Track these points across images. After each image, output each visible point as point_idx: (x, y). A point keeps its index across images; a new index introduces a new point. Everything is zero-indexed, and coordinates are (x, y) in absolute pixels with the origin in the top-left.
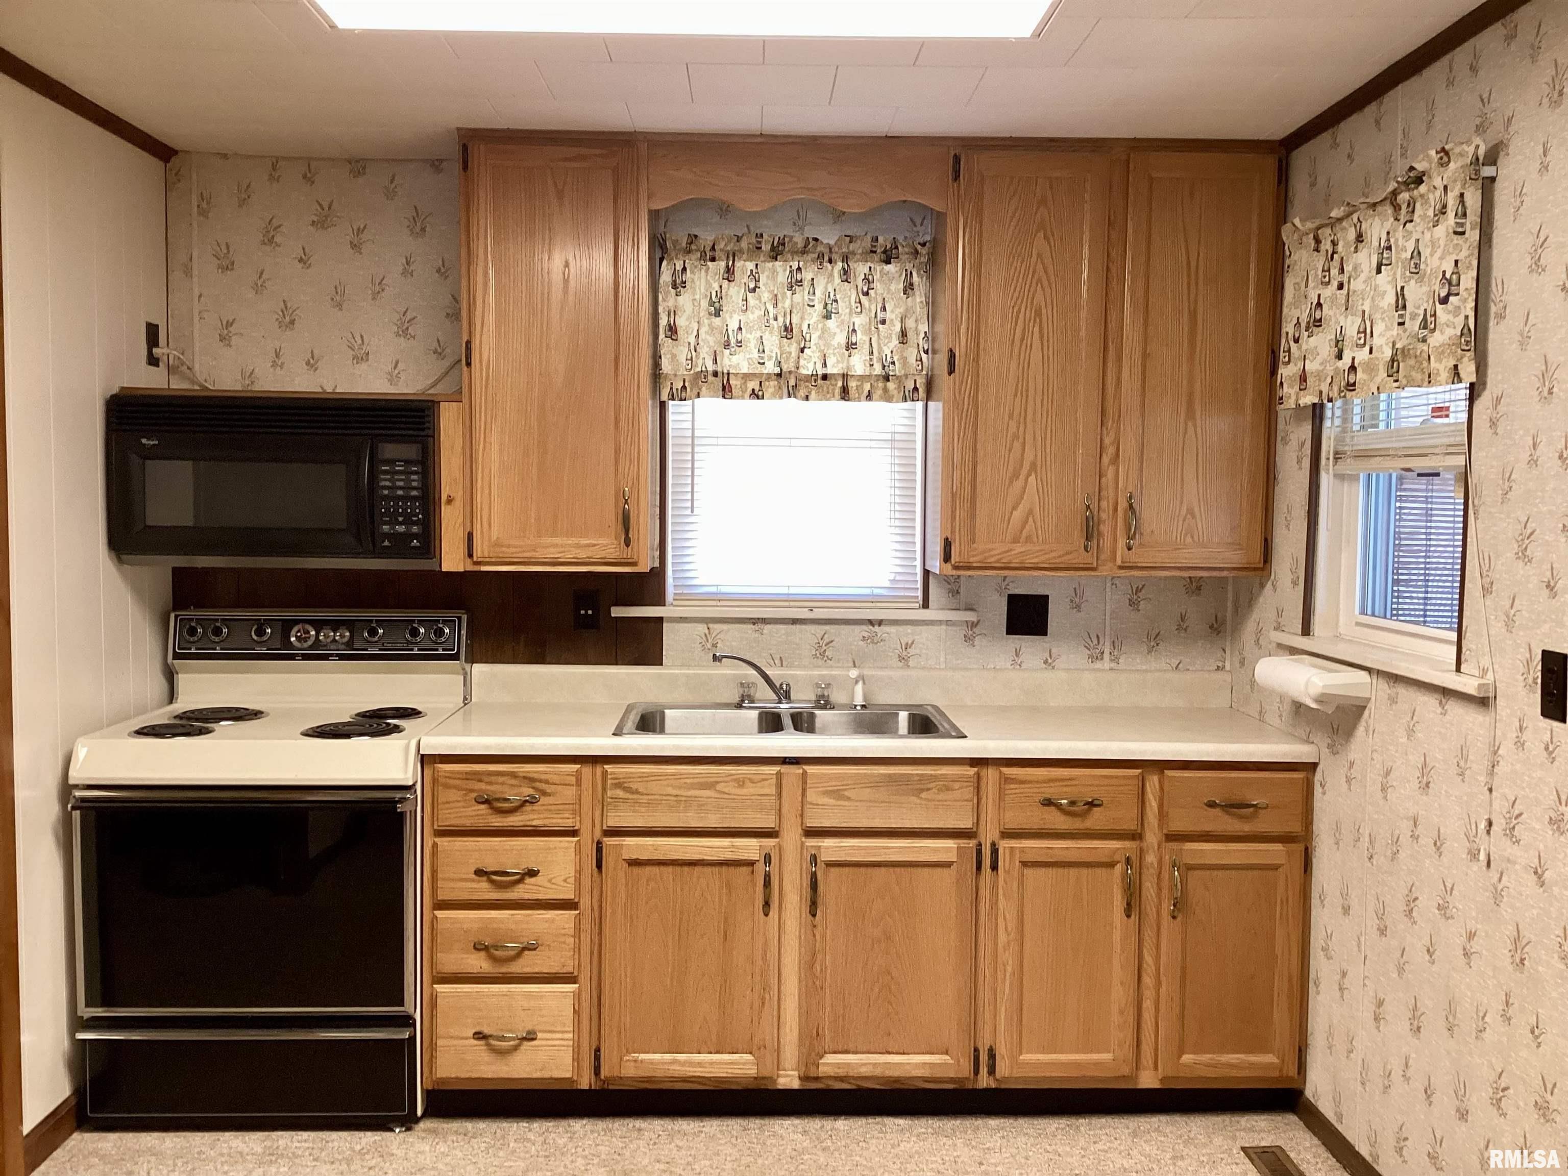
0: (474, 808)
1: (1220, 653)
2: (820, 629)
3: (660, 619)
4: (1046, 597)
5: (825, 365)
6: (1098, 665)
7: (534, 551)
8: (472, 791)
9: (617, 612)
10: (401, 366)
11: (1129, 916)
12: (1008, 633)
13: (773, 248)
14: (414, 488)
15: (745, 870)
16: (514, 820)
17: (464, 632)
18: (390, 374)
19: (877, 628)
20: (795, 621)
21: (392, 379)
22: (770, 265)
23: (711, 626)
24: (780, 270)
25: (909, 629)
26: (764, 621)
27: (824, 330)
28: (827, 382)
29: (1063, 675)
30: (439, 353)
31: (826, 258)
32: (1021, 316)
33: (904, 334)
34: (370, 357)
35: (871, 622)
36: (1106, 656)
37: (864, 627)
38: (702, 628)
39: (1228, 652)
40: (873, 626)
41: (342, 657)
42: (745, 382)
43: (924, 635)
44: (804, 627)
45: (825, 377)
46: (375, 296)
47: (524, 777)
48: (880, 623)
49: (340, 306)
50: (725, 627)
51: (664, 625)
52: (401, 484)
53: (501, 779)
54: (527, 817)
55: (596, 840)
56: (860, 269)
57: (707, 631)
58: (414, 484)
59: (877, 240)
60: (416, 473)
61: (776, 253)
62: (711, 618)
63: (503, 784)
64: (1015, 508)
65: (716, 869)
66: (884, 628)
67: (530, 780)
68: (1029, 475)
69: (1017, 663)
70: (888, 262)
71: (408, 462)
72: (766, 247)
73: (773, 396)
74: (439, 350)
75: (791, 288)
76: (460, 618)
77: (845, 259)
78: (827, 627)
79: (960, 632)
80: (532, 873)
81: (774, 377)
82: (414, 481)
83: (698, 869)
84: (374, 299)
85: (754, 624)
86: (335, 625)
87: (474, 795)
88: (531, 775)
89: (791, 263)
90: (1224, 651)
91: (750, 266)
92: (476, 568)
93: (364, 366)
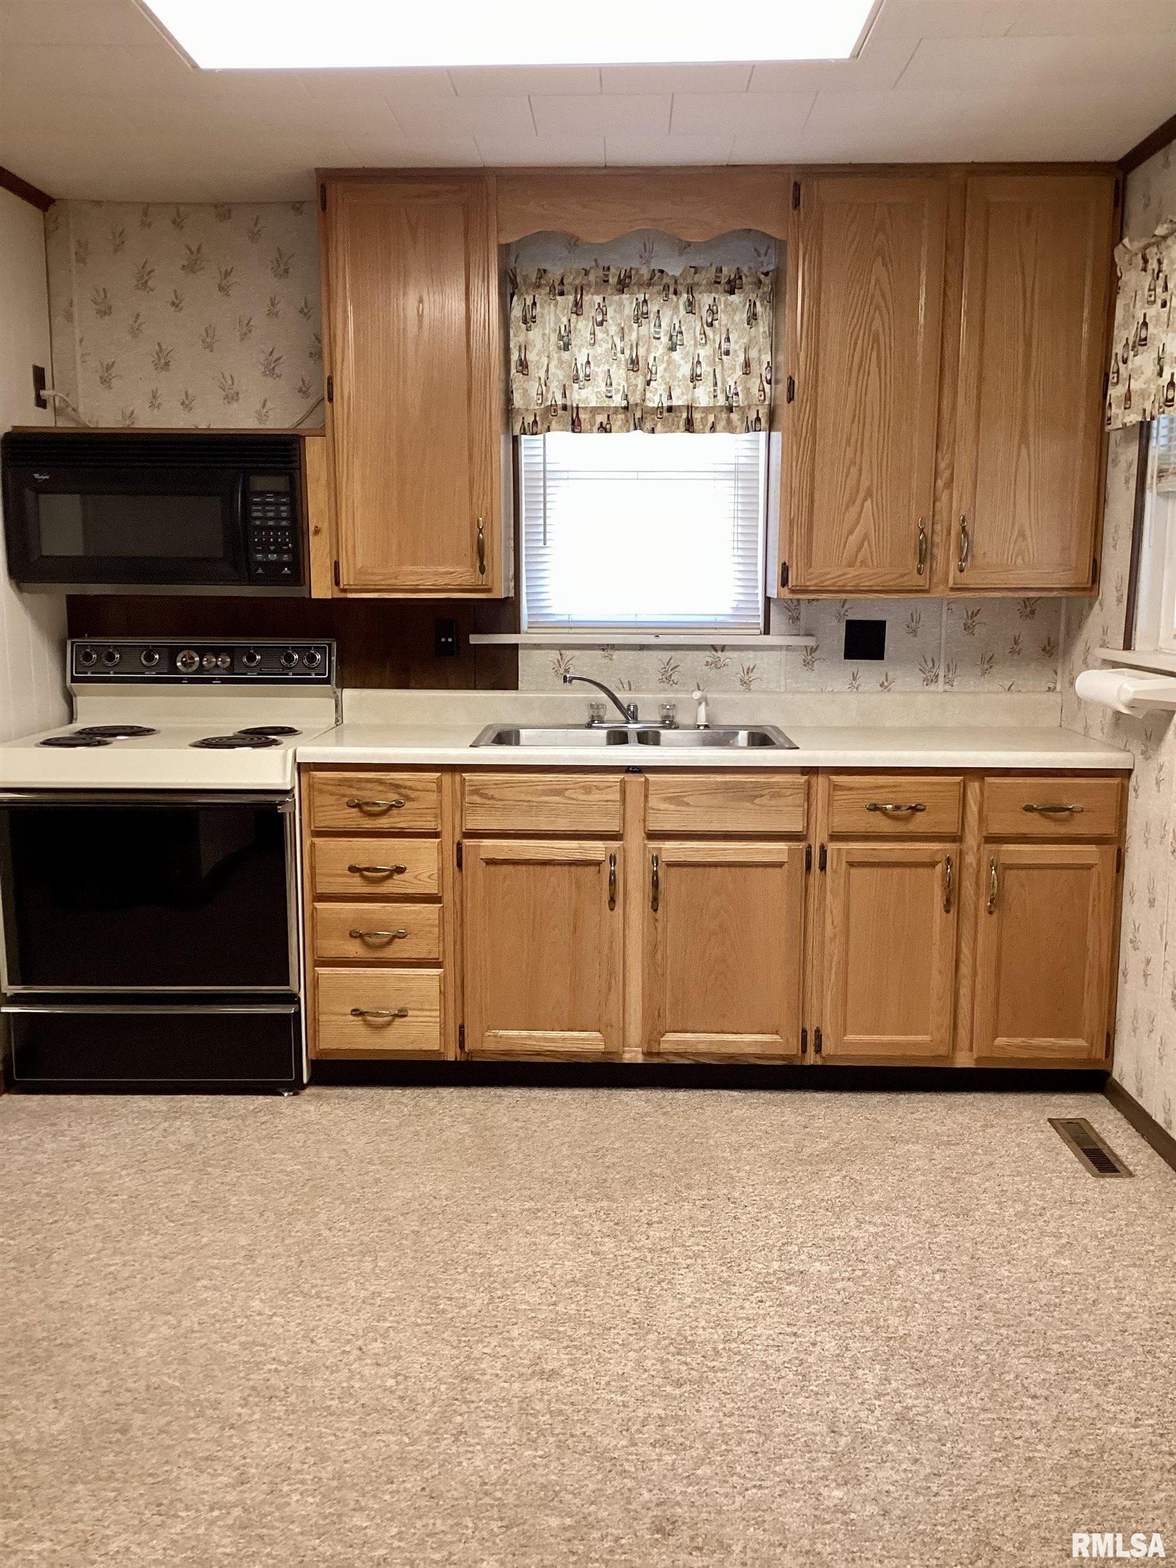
0: (347, 811)
1: (1051, 674)
2: (666, 655)
3: (515, 647)
4: (882, 624)
5: (670, 397)
6: (933, 687)
7: (396, 578)
8: (344, 796)
9: (475, 639)
10: (268, 404)
11: (948, 911)
12: (846, 657)
13: (620, 282)
14: (284, 519)
15: (593, 869)
16: (383, 823)
17: (334, 658)
18: (257, 412)
19: (719, 654)
20: (642, 647)
21: (261, 417)
22: (616, 298)
23: (563, 652)
24: (626, 303)
25: (751, 654)
26: (613, 647)
27: (669, 362)
28: (672, 414)
29: (899, 697)
30: (303, 392)
31: (672, 290)
32: (860, 342)
33: (747, 364)
34: (241, 396)
35: (714, 648)
36: (941, 679)
37: (708, 653)
38: (555, 654)
39: (1059, 672)
40: (716, 651)
41: (224, 681)
42: (594, 416)
43: (766, 663)
44: (651, 652)
45: (670, 409)
46: (243, 337)
47: (391, 784)
48: (723, 648)
49: (210, 347)
50: (577, 653)
51: (520, 652)
52: (272, 514)
53: (369, 786)
54: (393, 820)
55: (456, 841)
56: (705, 300)
57: (559, 658)
58: (284, 515)
59: (721, 271)
60: (284, 504)
61: (623, 285)
62: (563, 645)
63: (371, 790)
64: (851, 532)
65: (566, 868)
66: (727, 654)
67: (396, 786)
68: (865, 500)
69: (854, 686)
70: (732, 292)
71: (277, 494)
72: (613, 280)
73: (621, 430)
74: (304, 389)
75: (637, 321)
76: (330, 645)
77: (690, 290)
78: (673, 653)
79: (800, 657)
80: (400, 870)
81: (620, 410)
82: (283, 511)
83: (549, 869)
84: (242, 339)
85: (604, 650)
86: (217, 652)
87: (346, 799)
88: (397, 782)
89: (637, 296)
90: (1056, 673)
91: (598, 299)
92: (342, 595)
93: (235, 405)
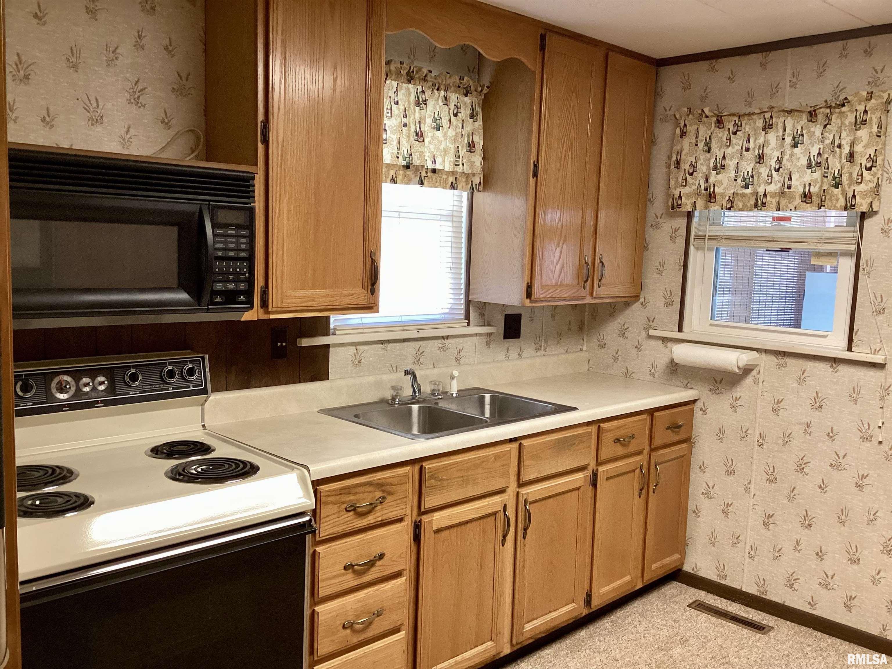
0: (346, 516)
1: (582, 342)
2: (417, 344)
3: (328, 346)
4: (521, 315)
8: (344, 503)
9: (305, 342)
11: (640, 497)
12: (504, 339)
13: (408, 74)
14: (243, 250)
16: (370, 519)
17: (207, 370)
18: (122, 137)
19: (446, 341)
20: (405, 340)
21: (124, 142)
22: (405, 86)
23: (358, 347)
24: (412, 90)
25: (461, 340)
26: (388, 342)
31: (437, 87)
32: (565, 144)
36: (542, 348)
38: (352, 349)
39: (585, 340)
40: (444, 339)
41: (107, 403)
43: (468, 344)
44: (409, 343)
47: (378, 484)
48: (448, 337)
50: (366, 347)
51: (330, 349)
52: (232, 246)
53: (362, 489)
54: (378, 514)
55: (413, 521)
56: (454, 97)
57: (355, 352)
58: (243, 246)
60: (244, 237)
61: (410, 78)
62: (358, 342)
63: (363, 493)
64: (557, 264)
65: (478, 522)
66: (451, 341)
67: (380, 485)
68: (563, 244)
70: (466, 95)
71: (238, 227)
72: (404, 72)
73: (402, 182)
75: (418, 104)
77: (446, 90)
79: (484, 339)
80: (381, 556)
82: (243, 243)
83: (469, 525)
85: (382, 344)
86: (93, 374)
87: (344, 506)
88: (380, 482)
90: (583, 340)
92: (266, 317)
